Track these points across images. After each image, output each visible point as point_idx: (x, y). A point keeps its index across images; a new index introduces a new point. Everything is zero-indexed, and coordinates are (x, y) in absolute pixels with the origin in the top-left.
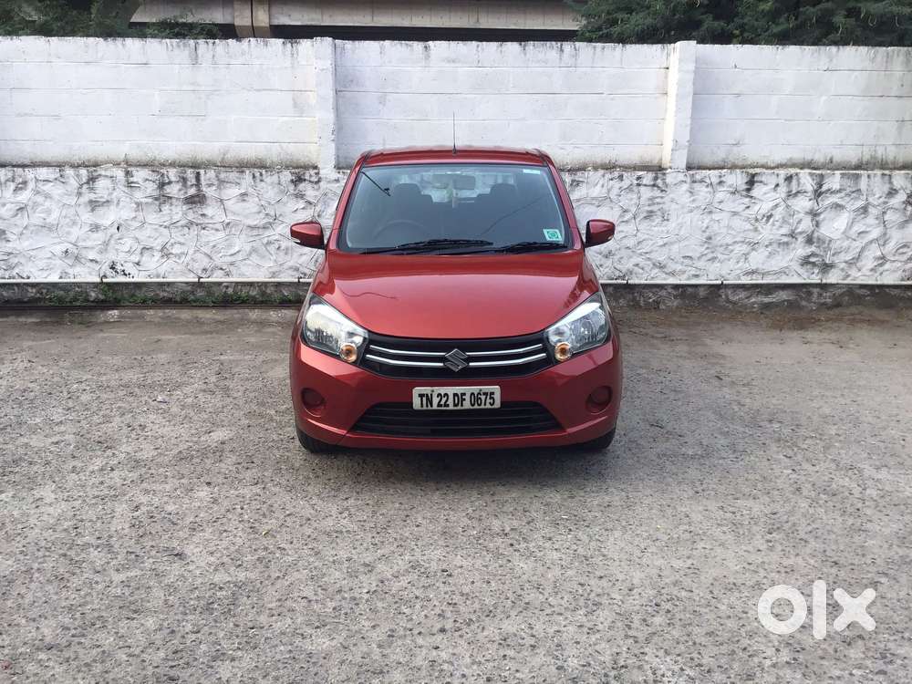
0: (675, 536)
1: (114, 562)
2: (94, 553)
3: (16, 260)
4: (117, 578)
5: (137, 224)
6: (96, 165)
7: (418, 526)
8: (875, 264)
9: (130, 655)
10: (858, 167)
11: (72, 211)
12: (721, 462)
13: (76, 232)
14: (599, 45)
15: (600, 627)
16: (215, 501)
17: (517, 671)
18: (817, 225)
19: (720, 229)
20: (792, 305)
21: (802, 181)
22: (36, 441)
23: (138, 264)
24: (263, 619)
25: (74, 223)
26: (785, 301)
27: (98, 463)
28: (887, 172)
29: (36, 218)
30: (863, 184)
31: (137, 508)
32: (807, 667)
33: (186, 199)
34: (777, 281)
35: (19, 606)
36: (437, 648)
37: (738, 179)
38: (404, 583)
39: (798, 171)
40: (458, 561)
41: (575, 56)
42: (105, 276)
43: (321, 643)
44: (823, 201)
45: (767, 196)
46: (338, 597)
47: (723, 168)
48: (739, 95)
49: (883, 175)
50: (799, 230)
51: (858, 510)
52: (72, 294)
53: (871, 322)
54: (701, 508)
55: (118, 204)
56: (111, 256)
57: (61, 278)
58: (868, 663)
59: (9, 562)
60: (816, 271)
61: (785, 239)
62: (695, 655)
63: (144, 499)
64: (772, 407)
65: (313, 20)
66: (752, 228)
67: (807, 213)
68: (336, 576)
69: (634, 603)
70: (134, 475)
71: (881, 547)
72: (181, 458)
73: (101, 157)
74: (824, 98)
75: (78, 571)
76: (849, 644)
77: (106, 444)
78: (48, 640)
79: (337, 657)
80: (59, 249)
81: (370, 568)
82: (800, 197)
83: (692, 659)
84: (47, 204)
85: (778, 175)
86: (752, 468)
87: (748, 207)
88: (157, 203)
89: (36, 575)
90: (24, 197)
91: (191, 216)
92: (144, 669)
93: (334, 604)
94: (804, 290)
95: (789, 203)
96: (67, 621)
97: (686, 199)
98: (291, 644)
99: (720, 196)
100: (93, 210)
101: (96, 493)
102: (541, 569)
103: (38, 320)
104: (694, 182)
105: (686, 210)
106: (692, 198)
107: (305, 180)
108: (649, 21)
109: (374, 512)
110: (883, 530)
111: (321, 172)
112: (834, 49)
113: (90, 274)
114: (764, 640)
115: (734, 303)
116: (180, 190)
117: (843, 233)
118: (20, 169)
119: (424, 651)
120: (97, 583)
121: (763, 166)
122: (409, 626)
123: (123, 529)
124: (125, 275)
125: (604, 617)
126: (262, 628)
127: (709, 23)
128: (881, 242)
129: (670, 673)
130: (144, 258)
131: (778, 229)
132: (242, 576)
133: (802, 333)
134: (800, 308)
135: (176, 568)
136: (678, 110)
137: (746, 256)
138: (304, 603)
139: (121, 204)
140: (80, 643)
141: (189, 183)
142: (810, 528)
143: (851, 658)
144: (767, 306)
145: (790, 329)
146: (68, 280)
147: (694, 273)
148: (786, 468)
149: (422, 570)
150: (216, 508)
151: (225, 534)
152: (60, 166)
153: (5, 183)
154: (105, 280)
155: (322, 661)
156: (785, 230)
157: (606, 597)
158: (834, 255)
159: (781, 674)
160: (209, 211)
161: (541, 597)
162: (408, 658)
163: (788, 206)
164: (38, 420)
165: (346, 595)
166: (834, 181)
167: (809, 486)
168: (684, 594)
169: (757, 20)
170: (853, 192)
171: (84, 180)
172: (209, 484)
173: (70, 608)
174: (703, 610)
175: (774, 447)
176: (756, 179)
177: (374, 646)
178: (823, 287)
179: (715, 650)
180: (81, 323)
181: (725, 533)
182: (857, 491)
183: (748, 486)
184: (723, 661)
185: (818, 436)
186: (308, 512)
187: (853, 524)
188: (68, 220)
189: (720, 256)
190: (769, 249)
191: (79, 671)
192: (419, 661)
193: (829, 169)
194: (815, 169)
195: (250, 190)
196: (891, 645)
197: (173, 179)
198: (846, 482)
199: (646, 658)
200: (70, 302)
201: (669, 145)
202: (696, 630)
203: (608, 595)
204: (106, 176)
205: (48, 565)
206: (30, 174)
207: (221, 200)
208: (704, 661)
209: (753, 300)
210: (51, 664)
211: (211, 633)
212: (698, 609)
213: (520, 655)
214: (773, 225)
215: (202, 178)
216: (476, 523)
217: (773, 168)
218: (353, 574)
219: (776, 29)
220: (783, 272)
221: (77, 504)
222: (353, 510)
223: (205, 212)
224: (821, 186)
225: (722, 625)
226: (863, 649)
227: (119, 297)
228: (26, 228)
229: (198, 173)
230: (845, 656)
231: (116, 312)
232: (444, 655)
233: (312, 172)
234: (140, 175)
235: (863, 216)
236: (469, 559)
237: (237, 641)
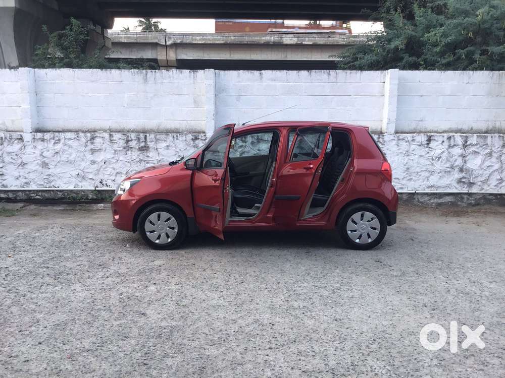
0: (385, 311)
1: (113, 317)
2: (103, 313)
3: (52, 178)
4: (115, 323)
5: (114, 161)
6: (95, 131)
7: (257, 304)
8: (497, 182)
9: (125, 355)
10: (486, 132)
11: (82, 154)
12: (410, 278)
13: (83, 164)
14: (349, 71)
15: (346, 349)
16: (158, 292)
17: (306, 365)
18: (465, 162)
19: (413, 164)
20: (453, 204)
21: (456, 139)
22: (69, 264)
23: (114, 181)
24: (185, 341)
25: (83, 160)
26: (449, 202)
27: (101, 274)
28: (502, 135)
29: (64, 157)
30: (489, 141)
31: (121, 294)
32: (445, 367)
33: (139, 148)
34: (445, 191)
35: (71, 334)
36: (268, 355)
37: (422, 138)
38: (251, 328)
39: (454, 134)
40: (277, 320)
41: (336, 77)
42: (97, 187)
43: (213, 351)
44: (467, 149)
45: (438, 147)
46: (220, 333)
47: (414, 133)
48: (422, 96)
49: (499, 136)
50: (455, 165)
51: (478, 301)
52: (80, 195)
53: (496, 213)
54: (398, 299)
55: (105, 151)
56: (100, 177)
57: (75, 187)
58: (475, 366)
59: (64, 316)
60: (466, 186)
61: (448, 169)
62: (391, 361)
63: (124, 290)
64: (439, 253)
65: (198, 56)
66: (430, 163)
67: (459, 156)
68: (218, 324)
69: (362, 339)
70: (118, 280)
71: (488, 317)
72: (141, 272)
73: (98, 127)
74: (466, 97)
75: (97, 320)
76: (467, 358)
77: (103, 266)
78: (86, 347)
79: (221, 357)
80: (74, 173)
81: (235, 322)
82: (456, 148)
83: (390, 362)
84: (70, 150)
85: (443, 136)
86: (426, 281)
87: (428, 153)
88: (125, 150)
89: (77, 321)
90: (59, 147)
91: (141, 157)
92: (132, 360)
93: (218, 336)
94: (459, 196)
95: (450, 150)
96: (94, 340)
97: (395, 148)
98: (199, 352)
99: (413, 147)
100: (92, 153)
101: (101, 288)
102: (317, 324)
103: (63, 208)
104: (399, 140)
105: (395, 154)
106: (398, 148)
107: (199, 139)
108: (375, 58)
109: (236, 298)
110: (490, 309)
111: (207, 135)
112: (471, 72)
113: (90, 186)
114: (425, 355)
115: (423, 203)
116: (136, 144)
117: (479, 166)
118: (57, 133)
119: (262, 357)
120: (106, 325)
121: (436, 132)
122: (254, 346)
123: (116, 303)
124: (107, 186)
125: (348, 345)
126: (185, 345)
127: (407, 58)
128: (500, 171)
129: (379, 368)
130: (117, 178)
131: (444, 164)
132: (174, 323)
133: (458, 218)
134: (458, 206)
135: (142, 320)
136: (390, 104)
137: (428, 178)
138: (204, 335)
139: (107, 151)
140: (101, 349)
141: (141, 141)
142: (453, 309)
143: (467, 364)
144: (440, 205)
145: (451, 216)
146: (78, 189)
147: (400, 187)
148: (443, 282)
149: (260, 323)
150: (159, 294)
151: (164, 306)
152: (77, 132)
153: (50, 140)
154: (97, 189)
155: (214, 359)
156: (448, 165)
157: (349, 336)
158: (474, 178)
159: (432, 369)
160: (150, 154)
161: (318, 335)
162: (254, 359)
163: (449, 152)
164: (69, 255)
165: (223, 333)
166: (473, 139)
167: (454, 290)
168: (387, 335)
169: (433, 56)
170: (483, 145)
171: (89, 139)
172: (155, 284)
173: (95, 335)
174: (396, 343)
175: (438, 272)
176: (432, 138)
177: (238, 354)
178: (470, 194)
179: (401, 359)
180: (84, 210)
181: (409, 310)
182: (478, 293)
183: (423, 290)
184: (404, 364)
185: (461, 267)
186: (204, 297)
187: (475, 307)
188: (79, 158)
189: (414, 178)
190: (440, 174)
191: (103, 360)
192: (259, 360)
193: (470, 133)
194: (464, 133)
195: (172, 144)
196: (488, 359)
197: (133, 138)
198: (474, 288)
199: (368, 362)
200: (79, 200)
201: (385, 121)
202: (392, 351)
203: (350, 335)
204: (100, 137)
205: (83, 317)
206: (62, 135)
207: (157, 149)
208: (395, 364)
209: (432, 201)
210: (89, 357)
211: (161, 347)
212: (394, 342)
213: (307, 359)
214: (442, 162)
215: (148, 138)
216: (286, 303)
217: (441, 133)
218: (226, 324)
219: (444, 61)
220: (448, 186)
221: (93, 292)
222: (225, 297)
223: (148, 155)
224: (466, 142)
225: (405, 349)
226: (474, 360)
227: (104, 197)
228: (59, 162)
229: (146, 136)
230: (464, 363)
231: (102, 205)
232: (271, 358)
233: (203, 135)
234: (117, 136)
235: (489, 157)
236: (283, 319)
237: (174, 350)
